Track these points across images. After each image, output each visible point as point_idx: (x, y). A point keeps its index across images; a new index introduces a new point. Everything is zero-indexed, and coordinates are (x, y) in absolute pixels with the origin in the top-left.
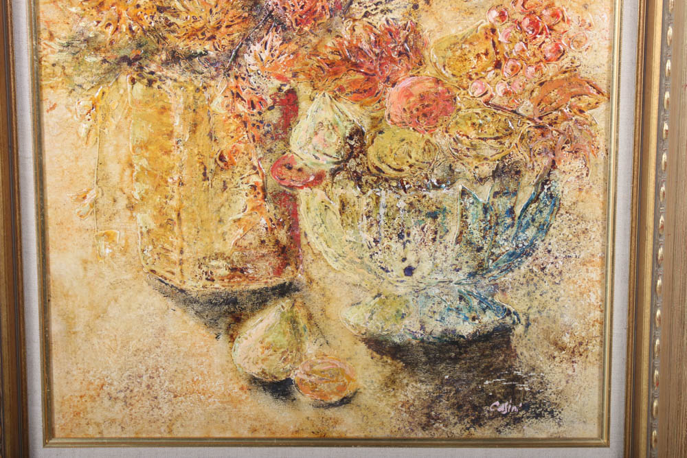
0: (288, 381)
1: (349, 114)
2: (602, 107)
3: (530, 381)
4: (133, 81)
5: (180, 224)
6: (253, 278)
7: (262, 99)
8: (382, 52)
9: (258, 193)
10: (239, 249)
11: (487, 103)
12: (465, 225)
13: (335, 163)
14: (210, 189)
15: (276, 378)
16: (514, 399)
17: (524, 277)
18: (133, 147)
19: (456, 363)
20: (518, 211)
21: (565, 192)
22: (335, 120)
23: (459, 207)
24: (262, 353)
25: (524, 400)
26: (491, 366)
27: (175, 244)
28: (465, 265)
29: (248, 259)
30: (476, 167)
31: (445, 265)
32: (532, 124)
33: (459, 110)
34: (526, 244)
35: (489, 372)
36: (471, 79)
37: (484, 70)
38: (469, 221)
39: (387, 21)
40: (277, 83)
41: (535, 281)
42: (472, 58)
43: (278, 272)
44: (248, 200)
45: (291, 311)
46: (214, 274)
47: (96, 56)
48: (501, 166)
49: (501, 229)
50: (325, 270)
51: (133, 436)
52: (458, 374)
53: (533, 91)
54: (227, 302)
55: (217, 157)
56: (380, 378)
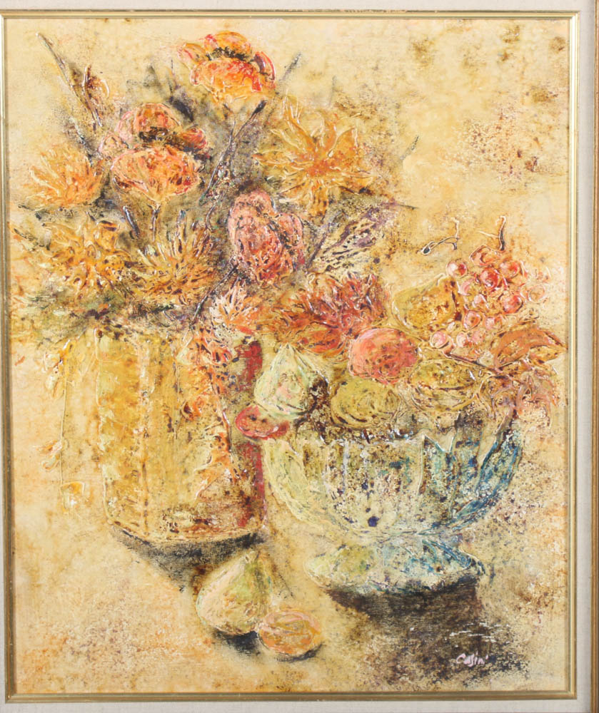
0: (252, 635)
1: (312, 365)
2: (561, 357)
3: (496, 633)
4: (100, 334)
5: (145, 476)
6: (218, 529)
7: (226, 351)
8: (345, 305)
9: (223, 444)
10: (204, 500)
11: (448, 354)
12: (428, 475)
13: (299, 414)
14: (175, 440)
15: (240, 631)
16: (480, 652)
17: (488, 527)
18: (99, 399)
19: (421, 615)
20: (481, 461)
21: (527, 442)
22: (298, 371)
23: (422, 457)
24: (227, 605)
25: (490, 652)
26: (457, 617)
27: (140, 495)
28: (428, 515)
29: (212, 510)
30: (438, 417)
31: (409, 515)
32: (493, 375)
33: (421, 361)
34: (489, 493)
35: (455, 623)
36: (431, 330)
37: (444, 321)
38: (432, 471)
39: (349, 275)
40: (242, 335)
41: (499, 531)
42: (433, 310)
43: (243, 522)
44: (213, 452)
45: (256, 563)
46: (179, 525)
47: (65, 310)
48: (463, 416)
49: (463, 479)
50: (289, 520)
51: (96, 691)
52: (423, 626)
53: (493, 342)
54: (191, 554)
55: (182, 408)
56: (345, 630)
